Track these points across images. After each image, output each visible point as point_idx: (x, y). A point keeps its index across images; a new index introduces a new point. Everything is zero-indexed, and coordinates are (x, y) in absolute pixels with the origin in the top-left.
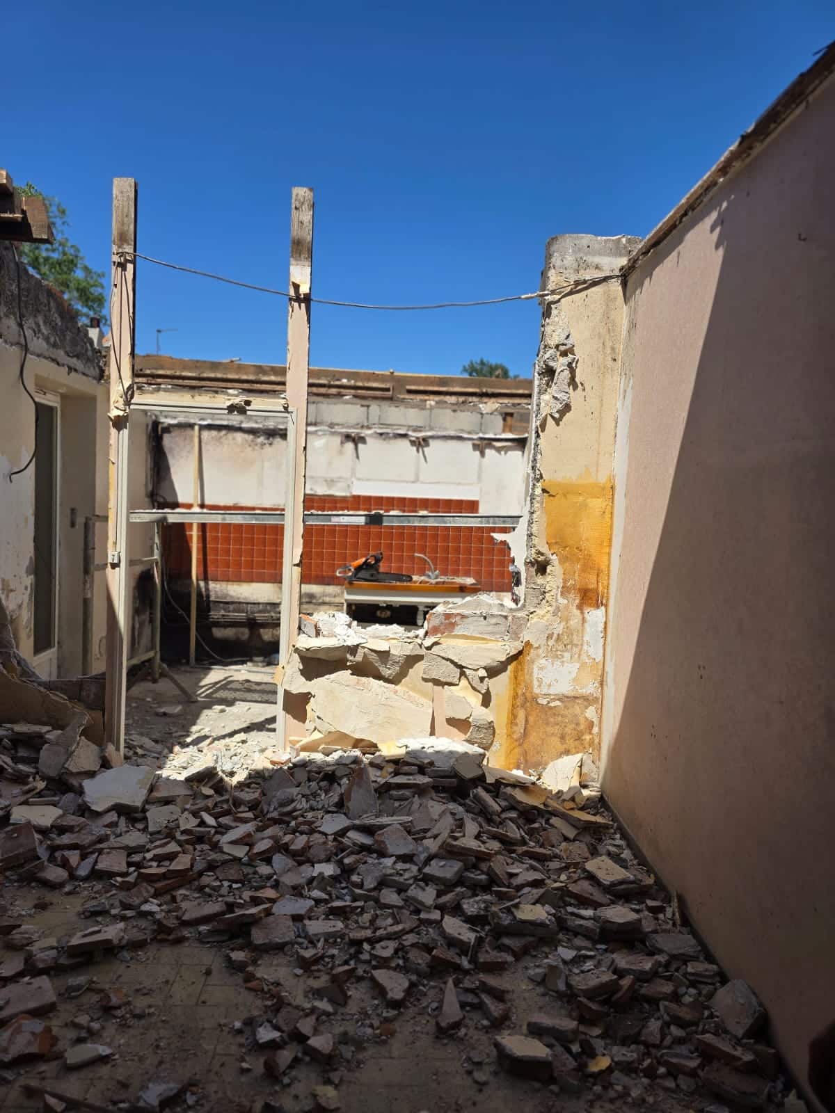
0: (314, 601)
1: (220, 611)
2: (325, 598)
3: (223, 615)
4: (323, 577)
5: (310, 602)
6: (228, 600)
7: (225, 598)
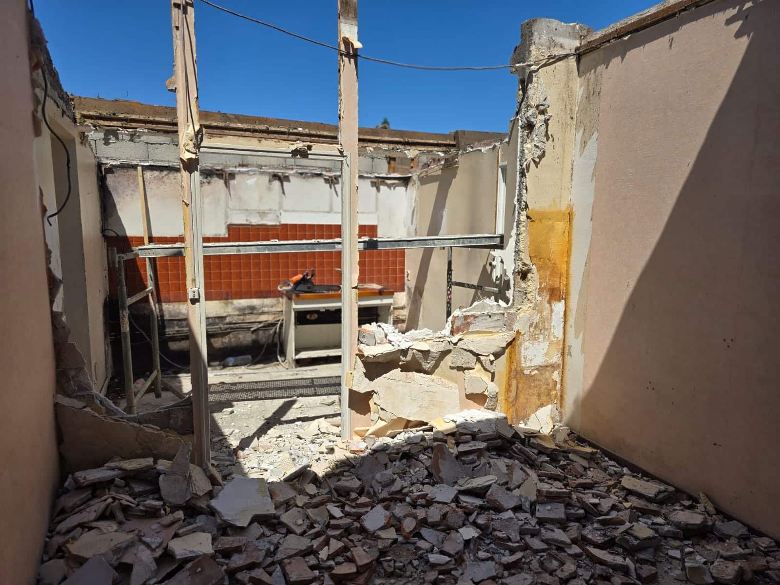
0: (255, 312)
1: (173, 327)
2: (264, 309)
3: (178, 331)
4: (261, 292)
5: (252, 313)
6: (181, 317)
7: (178, 316)
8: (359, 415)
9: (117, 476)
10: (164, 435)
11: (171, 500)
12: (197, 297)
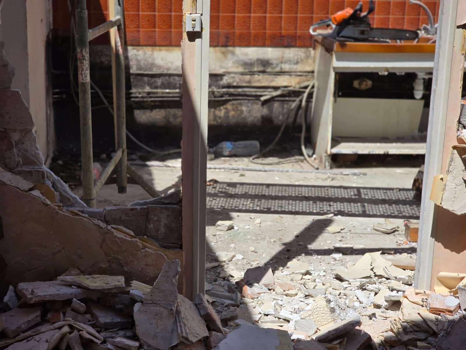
0: (269, 70)
1: (143, 87)
2: (283, 66)
3: (149, 93)
4: (282, 37)
5: (263, 72)
6: (155, 71)
7: (150, 69)
8: (448, 251)
9: (76, 297)
10: (140, 244)
11: (150, 342)
12: (197, 29)
